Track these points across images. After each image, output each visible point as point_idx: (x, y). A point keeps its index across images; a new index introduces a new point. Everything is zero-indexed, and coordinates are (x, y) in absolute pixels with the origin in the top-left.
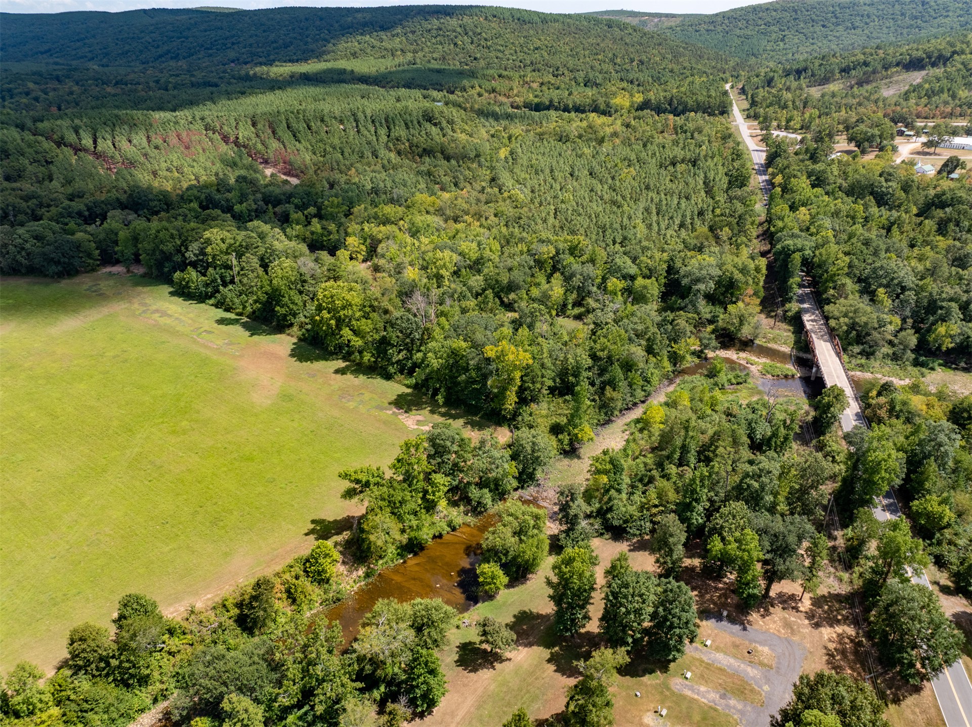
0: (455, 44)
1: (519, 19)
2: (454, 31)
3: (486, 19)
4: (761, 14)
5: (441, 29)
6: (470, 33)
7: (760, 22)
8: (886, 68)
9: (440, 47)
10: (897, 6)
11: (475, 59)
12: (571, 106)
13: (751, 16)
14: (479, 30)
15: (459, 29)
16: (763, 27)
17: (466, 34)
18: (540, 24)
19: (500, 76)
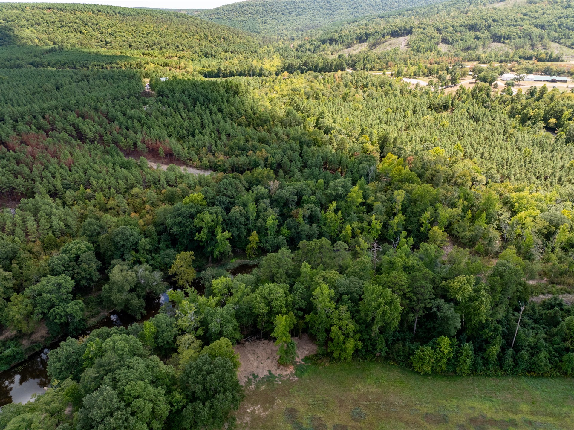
0: (81, 32)
1: (119, 13)
2: (75, 22)
3: (93, 12)
4: (245, 8)
5: (63, 21)
6: (89, 24)
7: (246, 13)
8: (383, 36)
9: (72, 35)
10: (316, 3)
11: (107, 43)
12: (235, 72)
13: (239, 10)
14: (95, 22)
15: (77, 21)
16: (249, 15)
17: (86, 24)
18: (137, 16)
19: (143, 54)
